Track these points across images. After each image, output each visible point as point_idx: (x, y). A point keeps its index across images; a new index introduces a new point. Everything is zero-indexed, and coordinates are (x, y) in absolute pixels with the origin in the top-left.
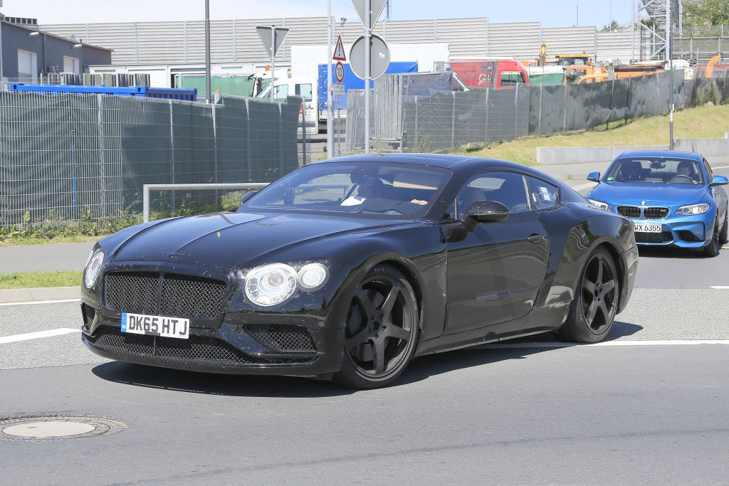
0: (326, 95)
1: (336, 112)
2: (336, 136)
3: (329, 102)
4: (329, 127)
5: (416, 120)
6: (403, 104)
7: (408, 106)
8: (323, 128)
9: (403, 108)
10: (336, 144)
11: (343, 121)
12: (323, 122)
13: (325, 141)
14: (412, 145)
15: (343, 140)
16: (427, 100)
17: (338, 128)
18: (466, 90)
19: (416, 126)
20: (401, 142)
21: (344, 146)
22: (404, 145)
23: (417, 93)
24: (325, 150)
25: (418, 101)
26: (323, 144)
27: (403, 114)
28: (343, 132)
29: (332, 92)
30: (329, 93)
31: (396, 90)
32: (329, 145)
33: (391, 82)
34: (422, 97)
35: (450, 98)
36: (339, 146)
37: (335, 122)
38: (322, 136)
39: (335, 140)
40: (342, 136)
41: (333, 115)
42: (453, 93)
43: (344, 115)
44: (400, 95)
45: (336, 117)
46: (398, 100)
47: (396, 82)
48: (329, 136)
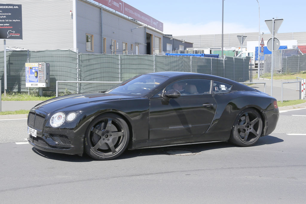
0: (258, 56)
1: (261, 61)
2: (261, 68)
3: (259, 58)
4: (259, 66)
5: (286, 64)
6: (282, 59)
7: (284, 59)
8: (256, 66)
9: (282, 60)
10: (261, 71)
11: (263, 64)
12: (257, 64)
13: (257, 70)
14: (284, 72)
15: (263, 70)
16: (290, 57)
17: (261, 66)
18: (303, 54)
19: (286, 66)
20: (281, 70)
21: (263, 71)
22: (282, 71)
23: (287, 55)
24: (257, 73)
25: (287, 58)
26: (256, 71)
27: (282, 62)
28: (263, 67)
29: (260, 55)
30: (259, 55)
31: (280, 54)
32: (258, 71)
33: (278, 52)
34: (289, 56)
35: (298, 57)
36: (262, 71)
37: (260, 64)
38: (256, 68)
39: (260, 70)
40: (263, 68)
41: (260, 62)
42: (299, 55)
43: (263, 62)
44: (281, 56)
45: (261, 63)
46: (281, 57)
47: (280, 52)
48: (258, 68)
